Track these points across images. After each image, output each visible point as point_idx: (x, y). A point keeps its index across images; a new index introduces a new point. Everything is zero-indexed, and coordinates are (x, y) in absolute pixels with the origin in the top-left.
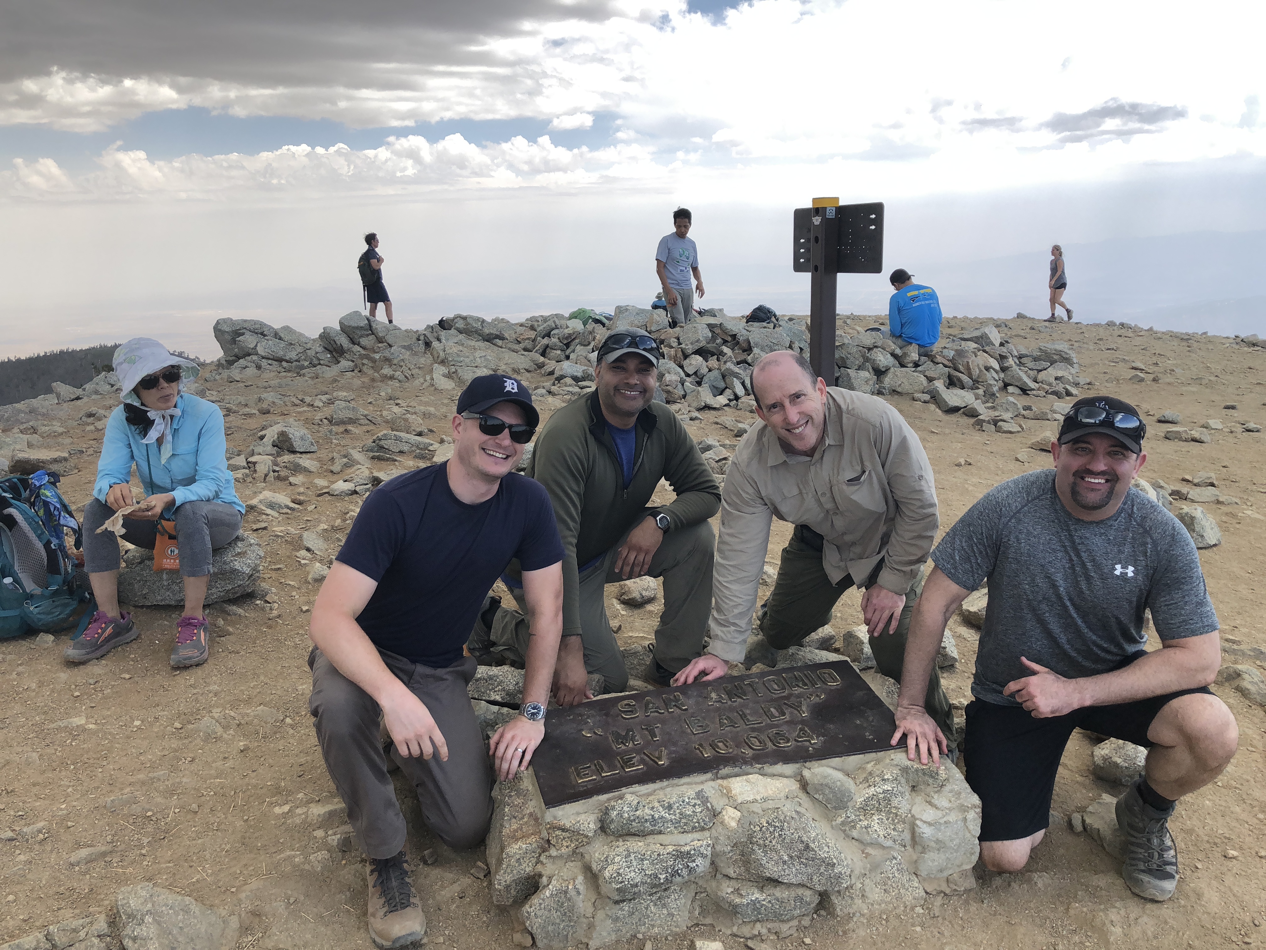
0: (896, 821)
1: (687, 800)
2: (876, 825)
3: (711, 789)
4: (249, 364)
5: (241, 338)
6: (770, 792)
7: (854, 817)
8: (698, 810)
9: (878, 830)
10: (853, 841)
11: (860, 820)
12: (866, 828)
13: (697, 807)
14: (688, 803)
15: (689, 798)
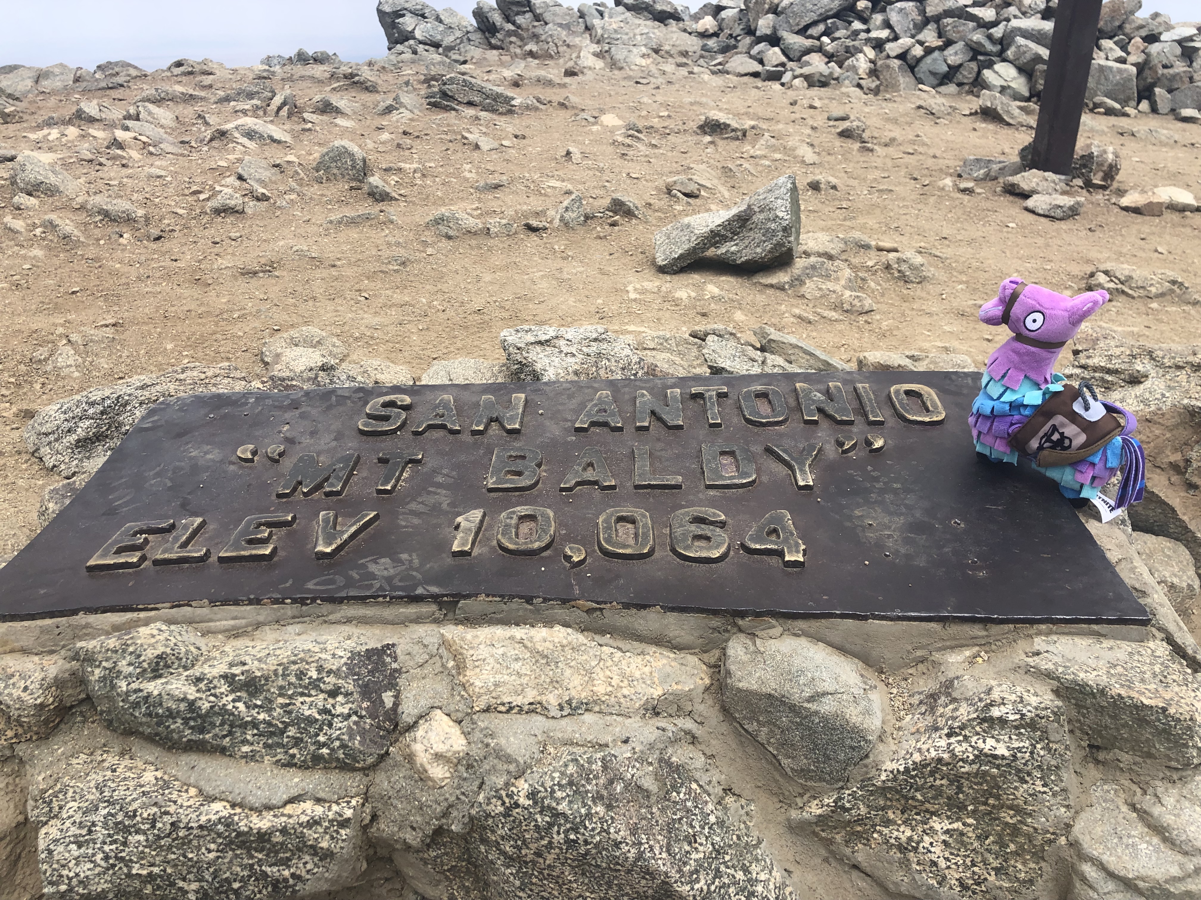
0: (1012, 847)
1: (314, 674)
2: (937, 850)
3: (416, 649)
4: (406, 50)
5: (401, 20)
6: (601, 689)
7: (863, 810)
8: (339, 710)
9: (942, 864)
10: (855, 874)
11: (887, 823)
12: (902, 849)
13: (340, 698)
14: (315, 684)
15: (320, 669)
